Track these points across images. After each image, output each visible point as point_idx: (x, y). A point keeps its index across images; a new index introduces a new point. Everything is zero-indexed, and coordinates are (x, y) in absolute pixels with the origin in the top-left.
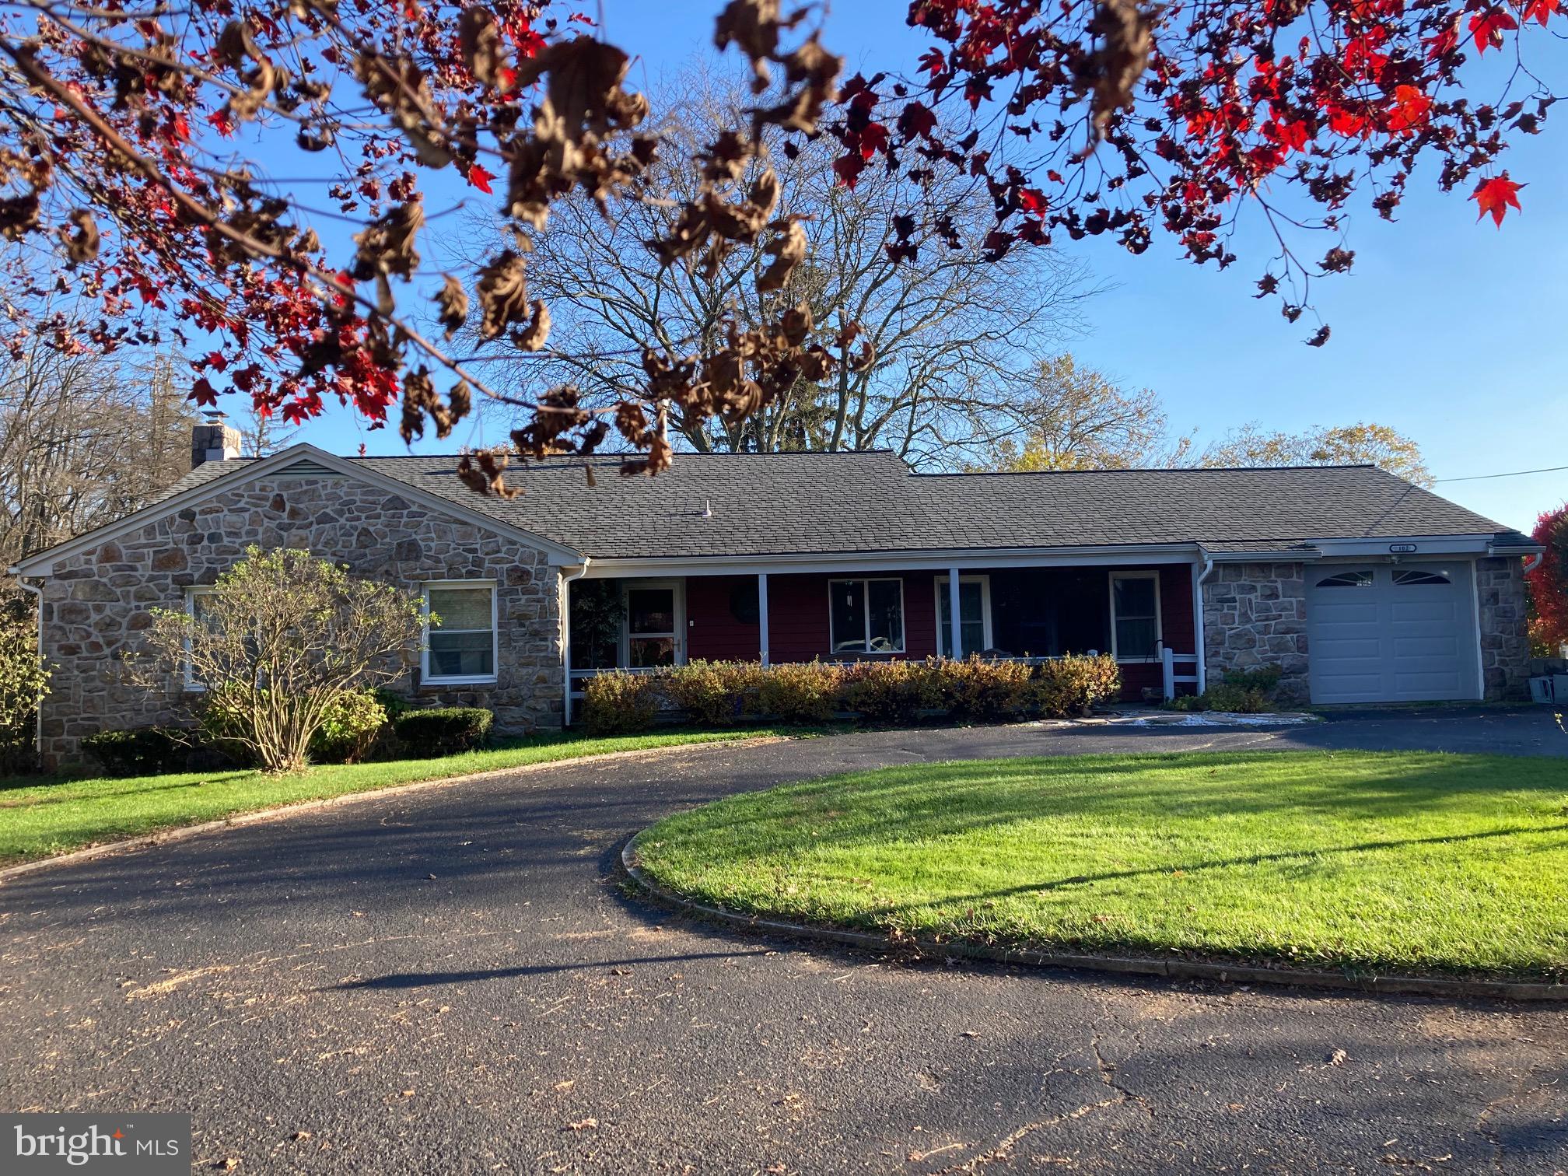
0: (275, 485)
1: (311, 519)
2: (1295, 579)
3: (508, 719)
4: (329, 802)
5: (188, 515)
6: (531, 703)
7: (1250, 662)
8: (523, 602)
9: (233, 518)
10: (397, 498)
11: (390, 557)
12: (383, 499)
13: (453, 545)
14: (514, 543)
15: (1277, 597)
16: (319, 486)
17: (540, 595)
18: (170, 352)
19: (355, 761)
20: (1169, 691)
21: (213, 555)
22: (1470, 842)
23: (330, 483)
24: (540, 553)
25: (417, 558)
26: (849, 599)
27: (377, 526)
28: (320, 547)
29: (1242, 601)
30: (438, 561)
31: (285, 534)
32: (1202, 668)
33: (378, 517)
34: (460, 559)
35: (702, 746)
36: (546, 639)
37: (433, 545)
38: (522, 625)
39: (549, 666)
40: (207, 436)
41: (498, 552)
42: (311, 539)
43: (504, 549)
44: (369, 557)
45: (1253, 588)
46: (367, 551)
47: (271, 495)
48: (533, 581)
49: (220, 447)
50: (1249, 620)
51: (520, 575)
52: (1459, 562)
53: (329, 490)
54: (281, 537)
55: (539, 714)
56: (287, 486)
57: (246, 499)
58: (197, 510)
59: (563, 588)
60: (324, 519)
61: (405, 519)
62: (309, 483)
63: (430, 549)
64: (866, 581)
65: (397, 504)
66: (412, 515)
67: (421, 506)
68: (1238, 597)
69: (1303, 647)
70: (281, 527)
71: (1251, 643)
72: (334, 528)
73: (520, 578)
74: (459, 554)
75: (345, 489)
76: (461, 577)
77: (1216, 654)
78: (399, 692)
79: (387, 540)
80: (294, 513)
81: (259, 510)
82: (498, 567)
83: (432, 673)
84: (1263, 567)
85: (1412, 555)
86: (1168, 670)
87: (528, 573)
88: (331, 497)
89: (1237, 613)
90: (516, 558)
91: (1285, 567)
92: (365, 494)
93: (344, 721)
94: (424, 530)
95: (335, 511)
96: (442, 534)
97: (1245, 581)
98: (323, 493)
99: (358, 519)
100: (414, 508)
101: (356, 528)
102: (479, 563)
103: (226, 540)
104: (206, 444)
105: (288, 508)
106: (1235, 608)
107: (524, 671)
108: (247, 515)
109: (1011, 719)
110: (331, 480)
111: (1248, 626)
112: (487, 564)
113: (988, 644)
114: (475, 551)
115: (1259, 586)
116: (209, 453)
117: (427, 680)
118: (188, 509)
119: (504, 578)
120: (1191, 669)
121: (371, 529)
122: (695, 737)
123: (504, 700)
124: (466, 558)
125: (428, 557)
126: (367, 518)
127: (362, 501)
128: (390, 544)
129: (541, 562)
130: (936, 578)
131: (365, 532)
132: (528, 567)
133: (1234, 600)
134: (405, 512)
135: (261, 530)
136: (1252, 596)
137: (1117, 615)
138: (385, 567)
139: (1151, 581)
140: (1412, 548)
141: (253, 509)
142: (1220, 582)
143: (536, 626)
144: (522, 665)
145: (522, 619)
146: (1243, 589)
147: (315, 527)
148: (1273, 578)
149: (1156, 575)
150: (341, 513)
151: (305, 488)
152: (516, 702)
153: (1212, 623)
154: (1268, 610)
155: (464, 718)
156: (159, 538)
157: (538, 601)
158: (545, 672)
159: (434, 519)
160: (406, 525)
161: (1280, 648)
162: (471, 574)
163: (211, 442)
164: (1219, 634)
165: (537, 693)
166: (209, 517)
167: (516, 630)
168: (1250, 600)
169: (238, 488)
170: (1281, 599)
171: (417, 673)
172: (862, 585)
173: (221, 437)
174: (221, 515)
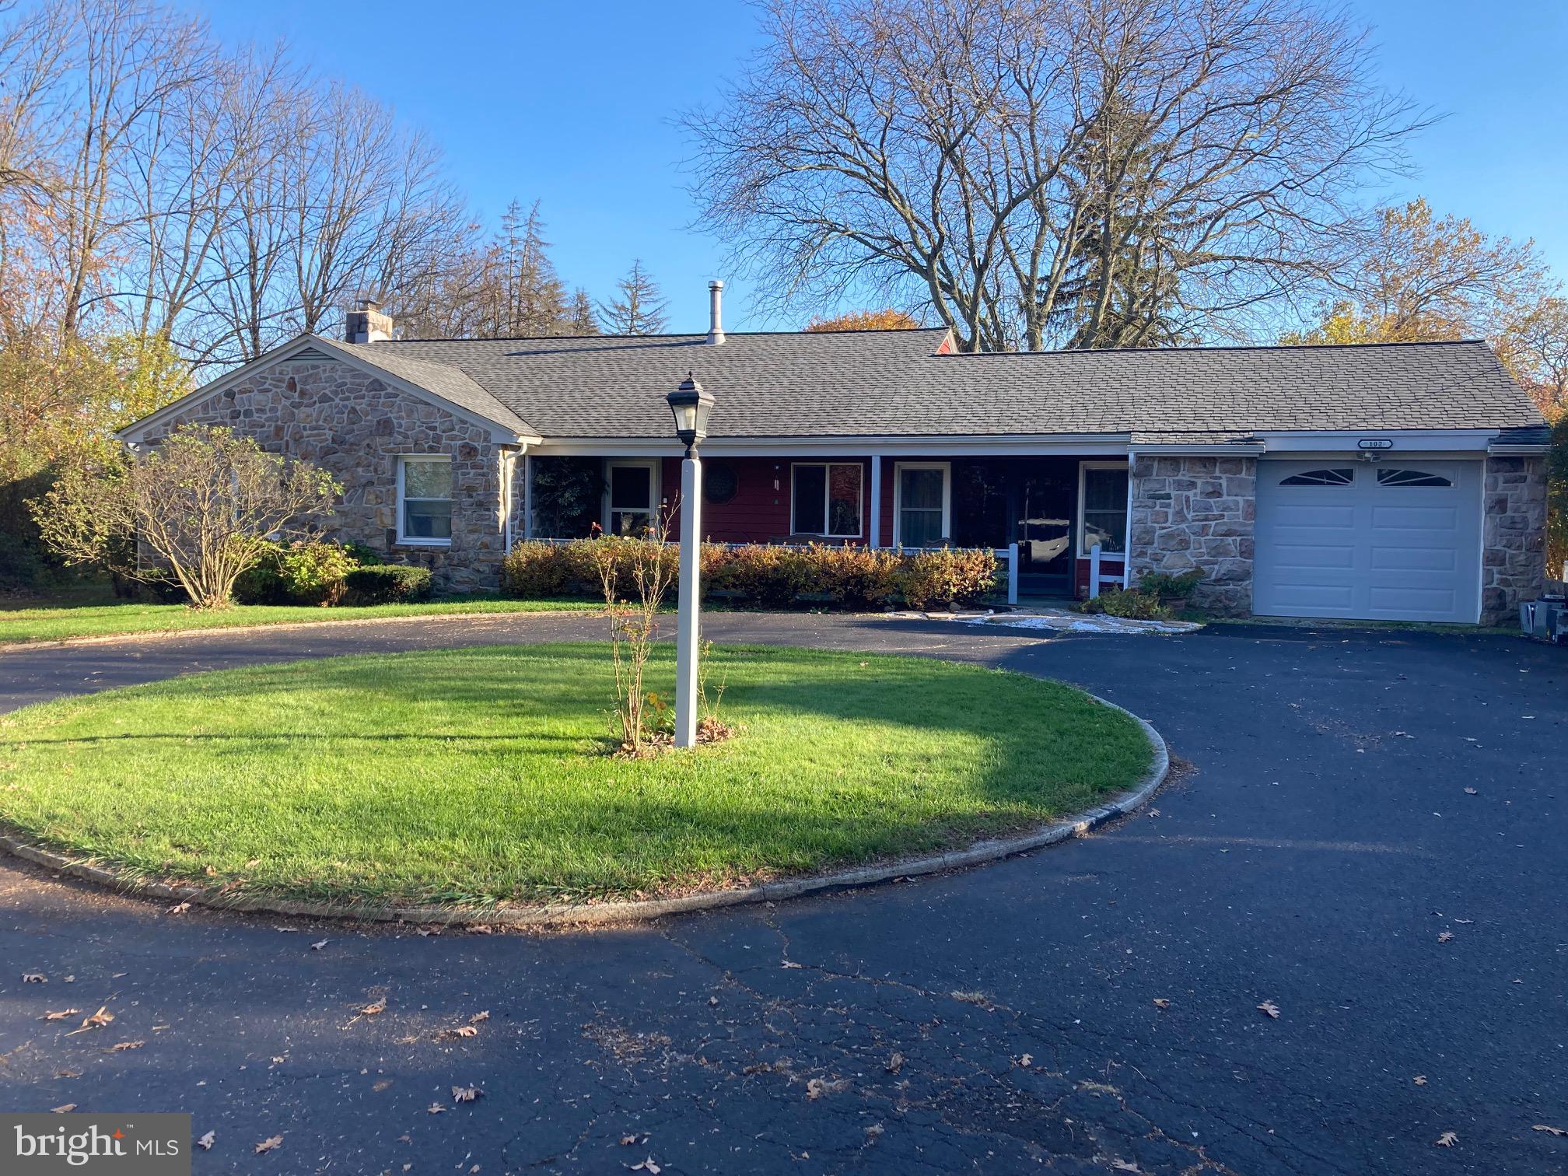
0: (290, 369)
1: (315, 399)
2: (1243, 475)
3: (458, 579)
5: (230, 394)
6: (476, 565)
7: (1176, 565)
8: (471, 475)
9: (260, 397)
10: (376, 380)
11: (371, 434)
12: (367, 382)
13: (418, 423)
14: (465, 422)
15: (1220, 495)
16: (320, 370)
17: (485, 470)
19: (330, 605)
20: (1094, 592)
21: (247, 428)
23: (328, 368)
24: (486, 432)
25: (391, 434)
27: (362, 405)
28: (321, 423)
29: (1178, 498)
30: (406, 437)
31: (296, 411)
32: (1127, 568)
33: (363, 397)
34: (423, 436)
36: (489, 510)
37: (403, 422)
38: (471, 496)
39: (492, 534)
40: (357, 322)
41: (453, 429)
42: (314, 415)
43: (457, 427)
44: (357, 433)
45: (1193, 485)
46: (355, 427)
47: (287, 378)
48: (479, 457)
50: (1184, 519)
51: (470, 451)
52: (1468, 461)
53: (327, 374)
54: (293, 413)
55: (482, 576)
56: (297, 370)
57: (269, 382)
58: (236, 390)
59: (507, 464)
60: (324, 399)
61: (382, 400)
62: (314, 367)
63: (400, 426)
64: (828, 465)
65: (377, 385)
66: (389, 396)
67: (394, 388)
68: (1173, 494)
69: (1247, 552)
70: (295, 405)
71: (1184, 544)
72: (331, 406)
73: (469, 453)
74: (423, 431)
75: (339, 373)
76: (424, 451)
77: (1143, 554)
78: (376, 549)
79: (369, 418)
80: (303, 394)
81: (279, 390)
82: (453, 443)
83: (408, 534)
84: (1207, 461)
85: (1387, 452)
86: (1095, 568)
87: (475, 449)
88: (330, 380)
89: (1170, 511)
90: (467, 436)
91: (1232, 462)
92: (353, 377)
94: (396, 409)
95: (332, 392)
96: (410, 414)
97: (1184, 476)
98: (323, 376)
99: (348, 399)
100: (390, 390)
101: (346, 407)
102: (437, 439)
103: (256, 415)
105: (298, 389)
106: (1168, 506)
107: (472, 537)
108: (270, 394)
110: (329, 364)
111: (1183, 526)
112: (444, 441)
113: (946, 532)
114: (434, 429)
115: (1199, 482)
117: (402, 540)
118: (230, 389)
119: (457, 454)
120: (1117, 568)
121: (358, 408)
123: (455, 562)
124: (427, 435)
125: (399, 433)
126: (355, 398)
127: (352, 384)
128: (371, 421)
129: (485, 440)
131: (354, 410)
132: (476, 444)
133: (1168, 497)
134: (383, 393)
135: (280, 408)
136: (1191, 493)
138: (367, 441)
140: (1388, 444)
141: (274, 390)
142: (1154, 477)
143: (481, 498)
144: (471, 532)
145: (470, 490)
146: (1179, 485)
147: (318, 405)
148: (1217, 474)
150: (336, 393)
151: (311, 372)
152: (464, 563)
153: (1139, 521)
154: (1208, 508)
156: (211, 414)
157: (483, 475)
158: (487, 539)
159: (404, 399)
160: (383, 404)
161: (1218, 551)
162: (432, 449)
164: (1147, 532)
165: (481, 557)
166: (244, 396)
167: (466, 500)
168: (1187, 499)
169: (263, 372)
170: (1225, 498)
171: (392, 534)
172: (824, 468)
173: (366, 322)
174: (252, 394)
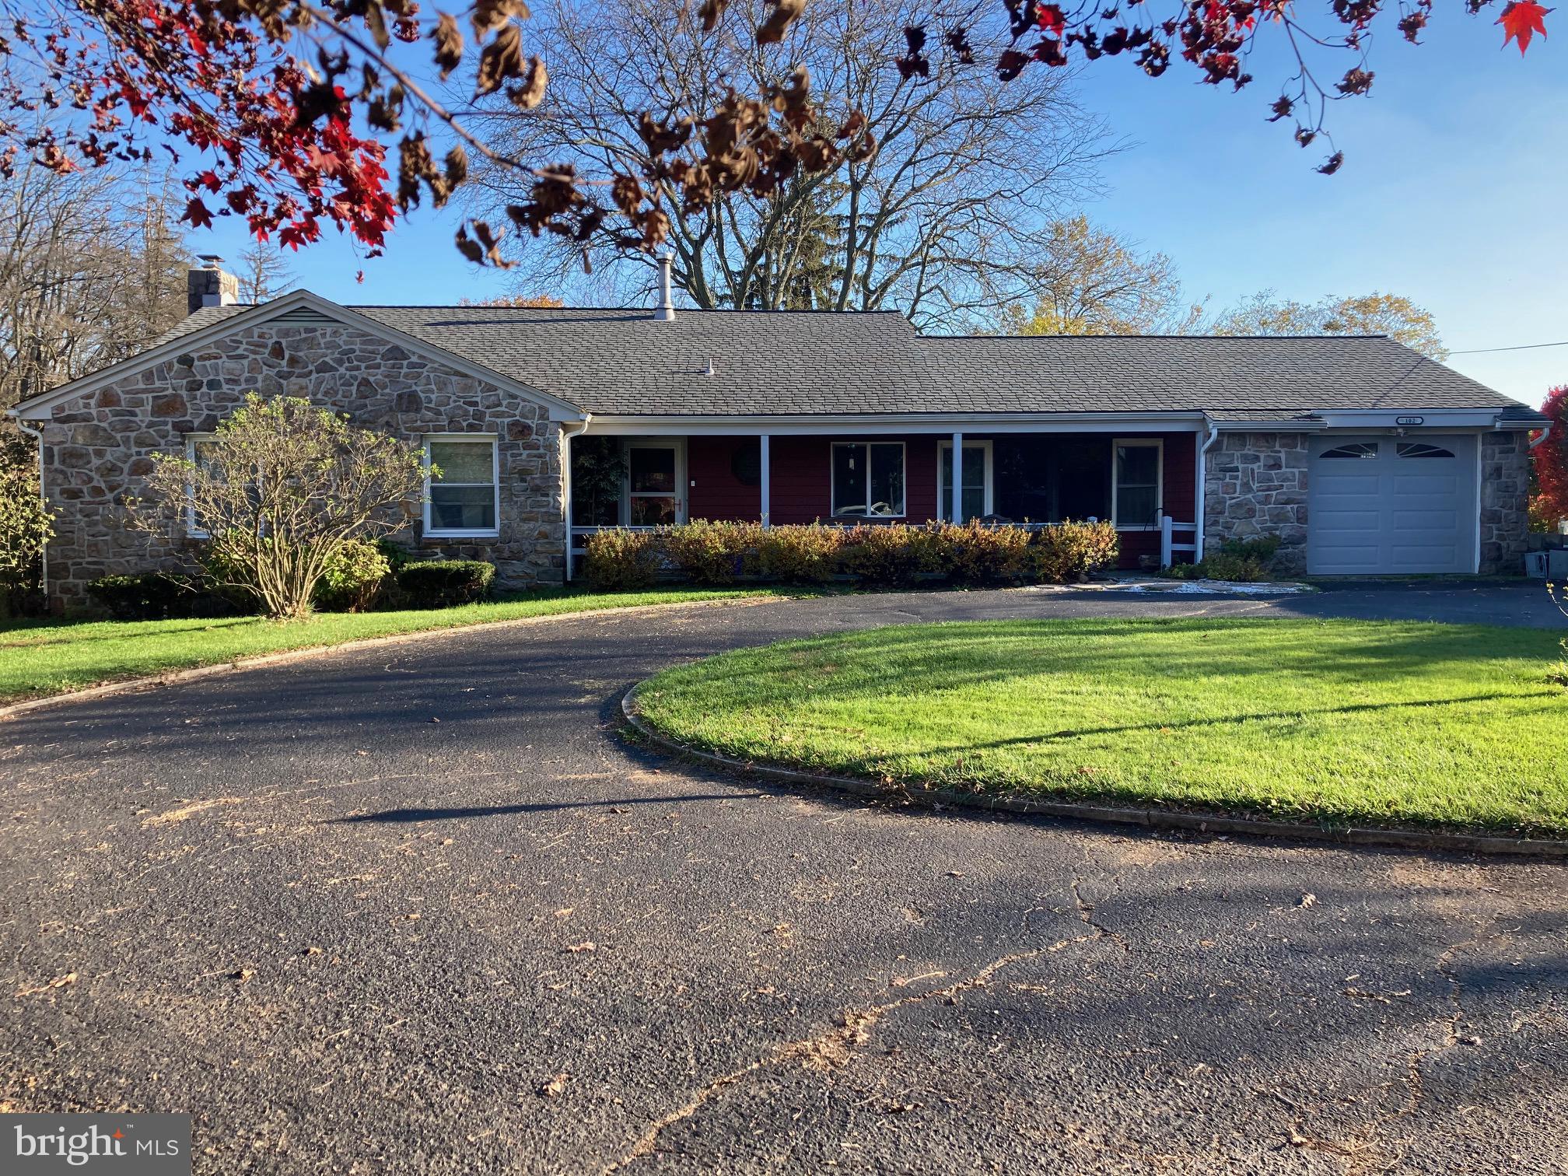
0: (273, 332)
1: (311, 367)
2: (1298, 449)
3: (510, 573)
4: (333, 649)
5: (186, 361)
6: (533, 557)
7: (1248, 531)
8: (524, 457)
9: (231, 365)
10: (396, 348)
11: (391, 409)
12: (383, 349)
13: (453, 398)
14: (514, 397)
15: (1280, 467)
16: (318, 333)
17: (542, 451)
18: (162, 194)
19: (358, 611)
20: (1167, 560)
21: (213, 402)
22: (1452, 706)
23: (329, 331)
24: (541, 408)
25: (418, 410)
26: (852, 463)
27: (376, 376)
28: (319, 396)
29: (1245, 470)
30: (439, 413)
31: (284, 382)
32: (1200, 536)
33: (378, 366)
34: (460, 412)
35: (702, 603)
36: (547, 495)
37: (433, 397)
38: (523, 480)
39: (550, 522)
40: (203, 281)
41: (500, 405)
42: (311, 387)
43: (505, 403)
44: (370, 408)
45: (1257, 458)
46: (367, 401)
47: (270, 342)
48: (534, 436)
49: (216, 293)
50: (1250, 490)
51: (521, 430)
52: (1466, 435)
53: (328, 339)
54: (281, 386)
55: (541, 569)
56: (286, 333)
57: (244, 346)
58: (195, 355)
59: (564, 444)
60: (323, 368)
61: (405, 370)
62: (307, 330)
63: (430, 402)
64: (869, 445)
65: (397, 354)
66: (412, 366)
67: (421, 357)
68: (1241, 467)
69: (1302, 518)
70: (280, 375)
71: (1251, 513)
72: (334, 377)
73: (521, 432)
74: (460, 407)
75: (344, 338)
76: (462, 430)
77: (1215, 523)
78: (401, 543)
79: (387, 391)
80: (293, 361)
81: (258, 357)
82: (499, 420)
83: (434, 526)
84: (1267, 436)
85: (1419, 427)
86: (1167, 538)
87: (529, 428)
88: (331, 346)
89: (1238, 482)
90: (517, 412)
91: (1289, 437)
92: (364, 343)
93: (347, 570)
94: (424, 381)
95: (334, 360)
96: (442, 386)
97: (1249, 450)
98: (322, 341)
99: (358, 368)
100: (414, 359)
101: (355, 378)
102: (479, 416)
103: (225, 387)
104: (202, 289)
105: (287, 356)
106: (1236, 478)
107: (525, 526)
108: (245, 362)
109: (1008, 583)
110: (330, 328)
111: (1250, 496)
112: (487, 418)
113: (989, 509)
114: (475, 404)
115: (1262, 456)
116: (206, 298)
117: (429, 532)
118: (185, 355)
119: (505, 433)
120: (1189, 537)
121: (372, 379)
122: (695, 595)
123: (506, 554)
124: (467, 411)
125: (428, 409)
126: (367, 368)
127: (362, 351)
128: (389, 395)
129: (542, 417)
130: (939, 442)
131: (366, 382)
132: (529, 422)
133: (1236, 469)
134: (405, 363)
135: (260, 378)
136: (1255, 466)
137: (1119, 482)
138: (386, 418)
139: (1155, 449)
140: (1419, 421)
141: (253, 356)
142: (1224, 451)
143: (538, 482)
144: (524, 520)
145: (523, 474)
146: (1246, 459)
147: (314, 376)
148: (1277, 448)
149: (1160, 443)
150: (340, 362)
151: (304, 335)
152: (517, 556)
153: (1213, 493)
154: (1271, 480)
155: (466, 571)
156: (158, 384)
157: (540, 456)
158: (547, 528)
159: (435, 370)
160: (406, 376)
161: (1278, 518)
162: (472, 428)
163: (207, 287)
164: (1219, 503)
165: (539, 548)
166: (207, 363)
167: (517, 485)
168: (1253, 470)
169: (236, 334)
170: (1284, 469)
171: (419, 526)
172: (864, 448)
173: (217, 282)
174: (219, 361)
